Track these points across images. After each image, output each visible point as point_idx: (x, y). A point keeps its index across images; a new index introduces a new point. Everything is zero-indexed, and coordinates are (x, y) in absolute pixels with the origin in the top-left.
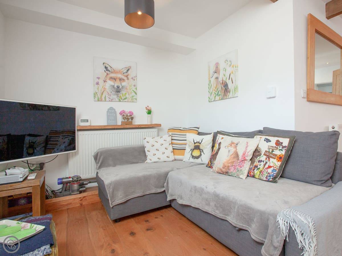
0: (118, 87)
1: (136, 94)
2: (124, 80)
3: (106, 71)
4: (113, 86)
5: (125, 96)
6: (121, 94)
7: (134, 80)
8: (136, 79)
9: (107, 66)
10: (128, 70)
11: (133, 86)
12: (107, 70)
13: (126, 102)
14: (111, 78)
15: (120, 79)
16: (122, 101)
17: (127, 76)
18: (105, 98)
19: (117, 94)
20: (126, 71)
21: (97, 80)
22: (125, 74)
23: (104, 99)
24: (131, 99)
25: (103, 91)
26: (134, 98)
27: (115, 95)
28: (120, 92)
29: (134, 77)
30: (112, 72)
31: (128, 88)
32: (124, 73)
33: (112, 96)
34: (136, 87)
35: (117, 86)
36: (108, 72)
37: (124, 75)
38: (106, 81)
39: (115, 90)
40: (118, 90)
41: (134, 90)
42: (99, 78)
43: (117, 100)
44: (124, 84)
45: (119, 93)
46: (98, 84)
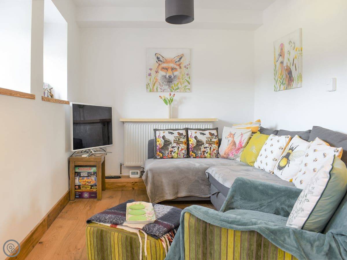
0: (170, 77)
1: (189, 83)
2: (176, 69)
3: (158, 62)
4: (165, 77)
5: (177, 86)
6: (173, 84)
7: (187, 68)
8: (189, 67)
9: (159, 56)
10: (180, 59)
11: (186, 75)
12: (159, 61)
13: (178, 92)
14: (163, 68)
15: (172, 69)
17: (179, 65)
18: (157, 88)
19: (169, 84)
20: (178, 59)
21: (149, 72)
23: (155, 90)
24: (183, 89)
25: (155, 82)
26: (187, 87)
27: (166, 85)
28: (171, 82)
29: (187, 65)
30: (164, 62)
31: (180, 77)
32: (176, 62)
33: (164, 86)
34: (189, 76)
36: (160, 63)
37: (176, 64)
38: (158, 72)
39: (167, 81)
40: (170, 80)
41: (187, 79)
42: (151, 69)
43: (169, 90)
44: (176, 73)
45: (171, 84)
46: (150, 75)
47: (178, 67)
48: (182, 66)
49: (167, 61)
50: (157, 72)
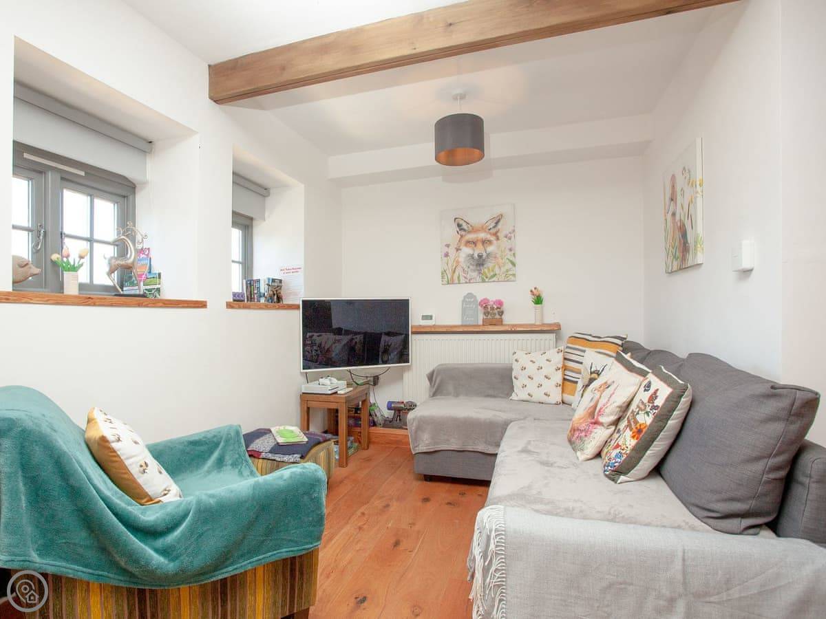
0: (480, 256)
1: (514, 264)
2: (490, 242)
3: (459, 232)
4: (472, 256)
5: (493, 271)
6: (485, 268)
7: (510, 239)
8: (513, 237)
9: (461, 222)
10: (497, 223)
11: (507, 251)
12: (461, 230)
13: (494, 281)
14: (468, 242)
15: (485, 242)
16: (487, 280)
17: (495, 234)
18: (459, 278)
19: (478, 268)
20: (493, 224)
21: (446, 249)
22: (493, 231)
23: (456, 281)
24: (504, 275)
25: (456, 267)
26: (510, 273)
27: (474, 271)
28: (483, 265)
29: (510, 233)
30: (469, 232)
31: (498, 256)
32: (490, 230)
33: (470, 273)
34: (513, 252)
35: (478, 256)
36: (463, 233)
37: (490, 234)
38: (460, 250)
39: (475, 263)
40: (480, 262)
41: (509, 258)
42: (448, 246)
43: (479, 279)
44: (490, 249)
45: (482, 268)
46: (447, 255)
47: (493, 238)
48: (501, 235)
49: (474, 230)
50: (458, 250)
